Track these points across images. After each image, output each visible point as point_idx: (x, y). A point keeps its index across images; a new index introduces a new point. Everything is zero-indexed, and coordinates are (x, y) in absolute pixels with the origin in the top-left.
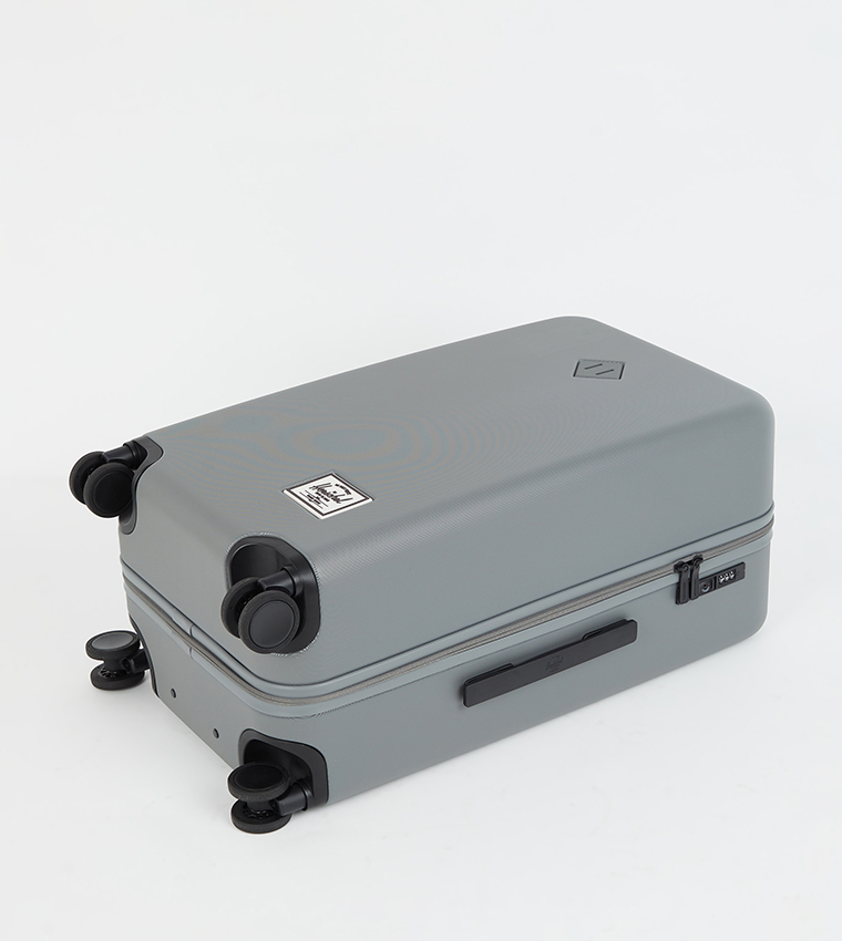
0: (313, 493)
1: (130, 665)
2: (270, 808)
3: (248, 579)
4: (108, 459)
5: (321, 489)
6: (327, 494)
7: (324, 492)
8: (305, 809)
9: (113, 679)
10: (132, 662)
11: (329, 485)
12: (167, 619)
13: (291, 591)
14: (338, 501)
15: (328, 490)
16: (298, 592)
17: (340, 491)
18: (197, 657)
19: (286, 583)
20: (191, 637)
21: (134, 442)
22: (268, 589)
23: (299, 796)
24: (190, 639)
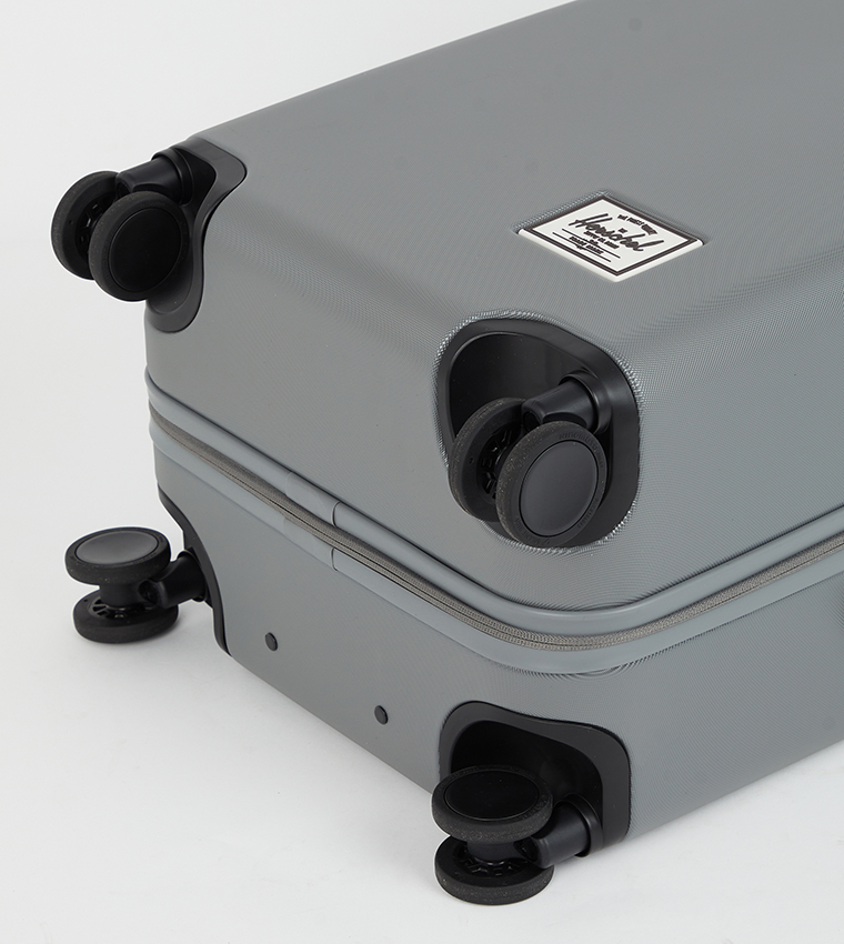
0: (581, 232)
1: (155, 593)
2: (516, 854)
3: (501, 402)
4: (133, 185)
5: (592, 225)
6: (610, 234)
7: (602, 231)
8: (583, 854)
9: (122, 622)
10: (161, 586)
11: (605, 217)
12: (273, 496)
13: (588, 420)
14: (636, 246)
15: (608, 226)
16: (602, 421)
17: (633, 230)
18: (348, 566)
19: (580, 406)
20: (334, 527)
21: (178, 150)
22: (548, 419)
23: (573, 829)
24: (330, 532)
